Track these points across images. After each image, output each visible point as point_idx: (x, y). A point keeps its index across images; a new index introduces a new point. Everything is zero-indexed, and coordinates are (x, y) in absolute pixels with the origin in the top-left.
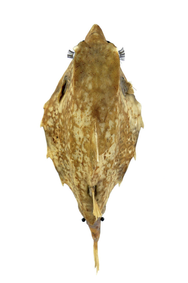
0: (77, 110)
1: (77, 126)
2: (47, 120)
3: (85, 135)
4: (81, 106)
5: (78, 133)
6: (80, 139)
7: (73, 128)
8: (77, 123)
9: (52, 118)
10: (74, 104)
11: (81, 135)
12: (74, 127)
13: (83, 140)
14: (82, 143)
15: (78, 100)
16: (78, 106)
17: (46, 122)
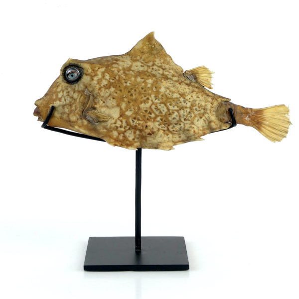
0: (118, 64)
1: (131, 66)
2: (127, 141)
3: (138, 61)
4: (115, 61)
5: (137, 66)
6: (142, 66)
7: (133, 71)
8: (128, 66)
9: (125, 131)
10: (113, 67)
11: (139, 64)
12: (132, 69)
13: (142, 63)
14: (145, 65)
15: (109, 63)
16: (114, 63)
17: (129, 141)
